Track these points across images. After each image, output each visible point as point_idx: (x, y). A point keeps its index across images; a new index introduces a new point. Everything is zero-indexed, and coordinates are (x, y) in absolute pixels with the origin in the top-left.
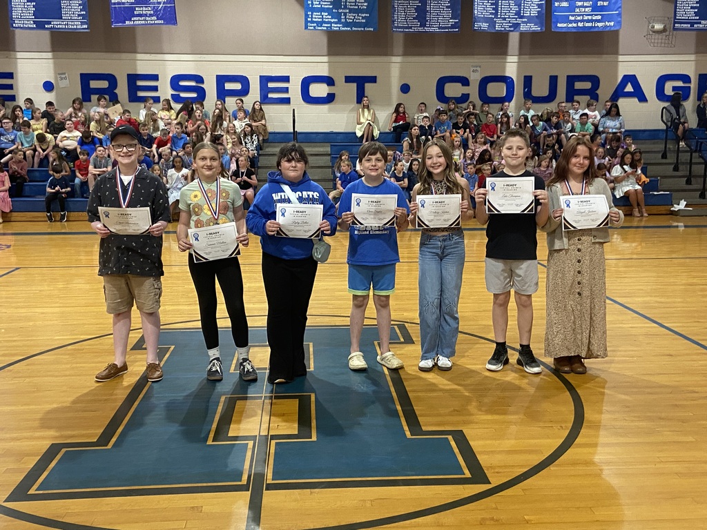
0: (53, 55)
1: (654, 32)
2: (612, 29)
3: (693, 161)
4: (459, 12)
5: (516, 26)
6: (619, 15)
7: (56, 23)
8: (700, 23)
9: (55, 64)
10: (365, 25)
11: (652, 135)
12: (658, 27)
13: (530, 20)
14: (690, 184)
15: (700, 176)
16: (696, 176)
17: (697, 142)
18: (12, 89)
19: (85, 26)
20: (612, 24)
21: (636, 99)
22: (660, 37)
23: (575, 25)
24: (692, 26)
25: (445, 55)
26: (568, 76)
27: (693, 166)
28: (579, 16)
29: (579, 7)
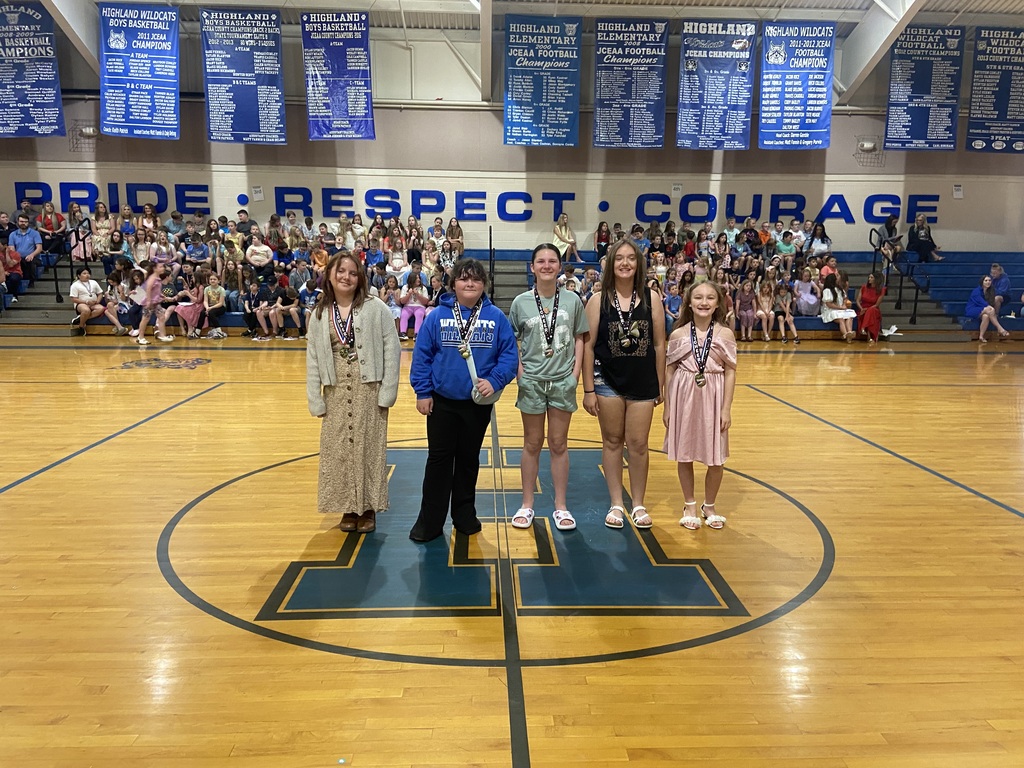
0: (248, 168)
1: (863, 151)
2: (820, 147)
3: (904, 285)
4: (663, 128)
5: (720, 144)
6: (828, 133)
7: (253, 136)
8: (912, 143)
9: (249, 177)
10: (566, 140)
11: (860, 257)
12: (868, 145)
13: (735, 137)
14: (900, 308)
15: (910, 301)
16: (905, 301)
17: (909, 266)
18: (206, 201)
19: (283, 140)
20: (820, 142)
21: (843, 220)
22: (870, 156)
23: (782, 143)
24: (903, 145)
25: (647, 172)
26: (773, 196)
27: (903, 290)
28: (786, 133)
29: (786, 124)
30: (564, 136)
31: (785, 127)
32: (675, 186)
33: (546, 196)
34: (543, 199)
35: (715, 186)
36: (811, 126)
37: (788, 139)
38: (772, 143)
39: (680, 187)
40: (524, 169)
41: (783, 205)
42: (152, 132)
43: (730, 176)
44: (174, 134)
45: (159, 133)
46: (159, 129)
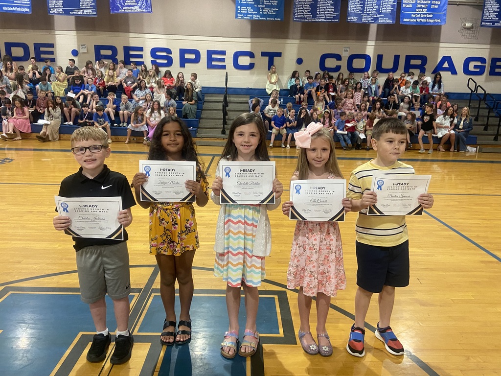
0: (77, 33)
1: (465, 28)
2: (439, 24)
3: (490, 115)
4: (339, 8)
5: (376, 19)
6: (445, 15)
7: (76, 10)
8: (499, 22)
9: (79, 40)
10: (275, 16)
12: (468, 25)
13: (386, 15)
14: (487, 130)
15: (495, 125)
16: (491, 125)
17: (495, 102)
18: (53, 54)
19: (95, 13)
20: (439, 21)
21: (450, 73)
22: (469, 31)
23: (415, 20)
24: (493, 24)
26: (406, 56)
28: (418, 14)
29: (419, 8)
30: (274, 13)
31: (418, 10)
32: (345, 48)
33: (264, 54)
34: (262, 56)
35: (370, 48)
36: (434, 10)
37: (419, 18)
38: (408, 20)
39: (348, 49)
40: (249, 36)
41: (413, 62)
42: (14, 9)
43: (380, 43)
44: (28, 10)
45: (19, 9)
46: (18, 7)
